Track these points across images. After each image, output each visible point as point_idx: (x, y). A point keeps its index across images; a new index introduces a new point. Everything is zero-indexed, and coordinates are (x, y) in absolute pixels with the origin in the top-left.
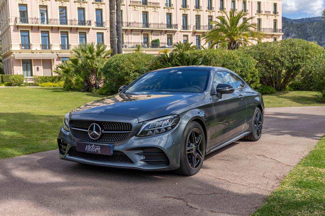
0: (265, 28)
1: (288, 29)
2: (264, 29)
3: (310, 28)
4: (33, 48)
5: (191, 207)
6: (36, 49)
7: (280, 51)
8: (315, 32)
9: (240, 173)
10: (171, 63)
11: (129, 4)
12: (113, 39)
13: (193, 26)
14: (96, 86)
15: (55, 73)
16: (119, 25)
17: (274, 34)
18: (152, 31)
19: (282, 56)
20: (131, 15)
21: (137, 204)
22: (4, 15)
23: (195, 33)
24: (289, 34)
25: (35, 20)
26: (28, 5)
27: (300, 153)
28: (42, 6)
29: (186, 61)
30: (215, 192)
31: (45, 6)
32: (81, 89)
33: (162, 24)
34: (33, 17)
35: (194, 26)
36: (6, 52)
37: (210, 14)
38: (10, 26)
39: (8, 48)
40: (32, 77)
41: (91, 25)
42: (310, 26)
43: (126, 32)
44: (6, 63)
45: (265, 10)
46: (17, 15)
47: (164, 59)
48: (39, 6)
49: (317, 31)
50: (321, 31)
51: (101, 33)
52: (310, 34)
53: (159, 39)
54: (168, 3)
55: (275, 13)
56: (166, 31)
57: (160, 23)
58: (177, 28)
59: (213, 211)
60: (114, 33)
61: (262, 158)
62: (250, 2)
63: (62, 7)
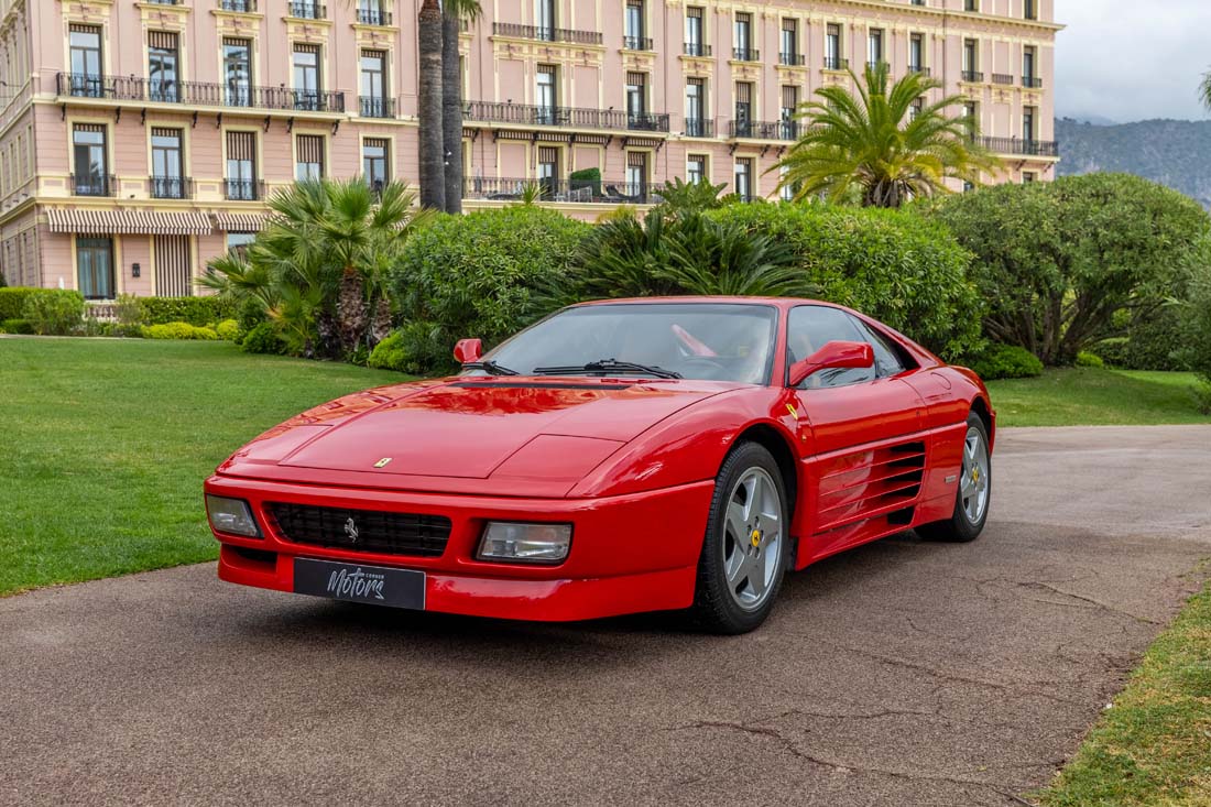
0: (992, 135)
1: (1073, 146)
2: (988, 139)
3: (1154, 143)
4: (123, 194)
5: (811, 759)
6: (132, 196)
7: (1060, 219)
8: (1171, 157)
9: (967, 645)
10: (653, 254)
11: (489, 34)
12: (432, 162)
13: (727, 120)
14: (363, 339)
15: (200, 289)
16: (453, 110)
17: (1024, 161)
18: (573, 138)
19: (1065, 238)
20: (496, 75)
21: (598, 748)
22: (13, 63)
23: (734, 149)
24: (1076, 163)
25: (132, 84)
26: (104, 29)
27: (1176, 581)
28: (158, 33)
29: (708, 249)
30: (890, 709)
31: (171, 33)
32: (306, 349)
33: (609, 112)
34: (122, 75)
35: (730, 123)
36: (14, 205)
37: (791, 81)
38: (33, 105)
39: (23, 191)
40: (113, 302)
41: (342, 110)
42: (1153, 137)
43: (473, 141)
44: (13, 248)
45: (994, 72)
46: (63, 66)
47: (629, 236)
48: (149, 32)
49: (1178, 154)
50: (1194, 155)
51: (381, 139)
52: (1153, 166)
53: (598, 170)
54: (636, 35)
55: (1027, 81)
56: (624, 141)
57: (601, 108)
58: (667, 130)
59: (897, 775)
60: (436, 139)
61: (1037, 595)
62: (937, 40)
63: (235, 39)
